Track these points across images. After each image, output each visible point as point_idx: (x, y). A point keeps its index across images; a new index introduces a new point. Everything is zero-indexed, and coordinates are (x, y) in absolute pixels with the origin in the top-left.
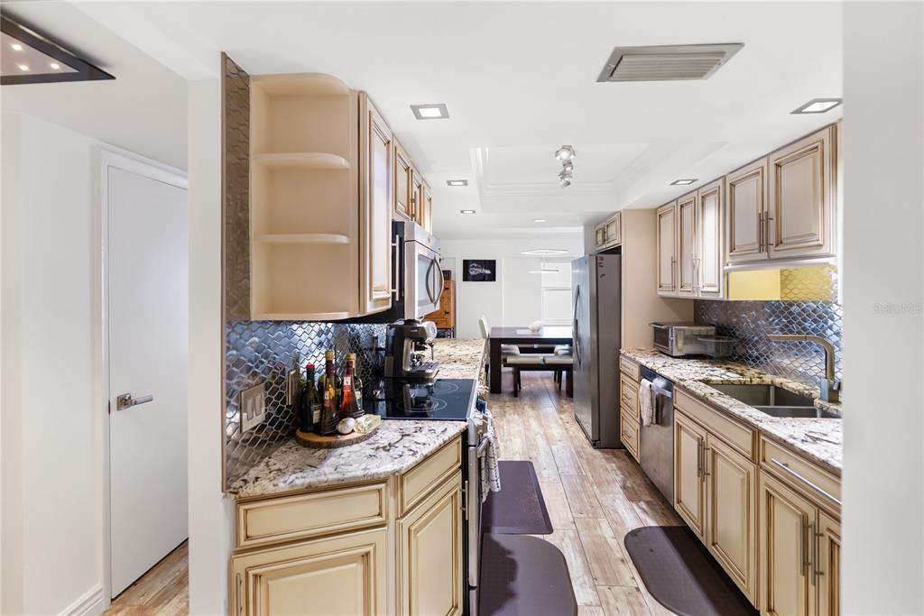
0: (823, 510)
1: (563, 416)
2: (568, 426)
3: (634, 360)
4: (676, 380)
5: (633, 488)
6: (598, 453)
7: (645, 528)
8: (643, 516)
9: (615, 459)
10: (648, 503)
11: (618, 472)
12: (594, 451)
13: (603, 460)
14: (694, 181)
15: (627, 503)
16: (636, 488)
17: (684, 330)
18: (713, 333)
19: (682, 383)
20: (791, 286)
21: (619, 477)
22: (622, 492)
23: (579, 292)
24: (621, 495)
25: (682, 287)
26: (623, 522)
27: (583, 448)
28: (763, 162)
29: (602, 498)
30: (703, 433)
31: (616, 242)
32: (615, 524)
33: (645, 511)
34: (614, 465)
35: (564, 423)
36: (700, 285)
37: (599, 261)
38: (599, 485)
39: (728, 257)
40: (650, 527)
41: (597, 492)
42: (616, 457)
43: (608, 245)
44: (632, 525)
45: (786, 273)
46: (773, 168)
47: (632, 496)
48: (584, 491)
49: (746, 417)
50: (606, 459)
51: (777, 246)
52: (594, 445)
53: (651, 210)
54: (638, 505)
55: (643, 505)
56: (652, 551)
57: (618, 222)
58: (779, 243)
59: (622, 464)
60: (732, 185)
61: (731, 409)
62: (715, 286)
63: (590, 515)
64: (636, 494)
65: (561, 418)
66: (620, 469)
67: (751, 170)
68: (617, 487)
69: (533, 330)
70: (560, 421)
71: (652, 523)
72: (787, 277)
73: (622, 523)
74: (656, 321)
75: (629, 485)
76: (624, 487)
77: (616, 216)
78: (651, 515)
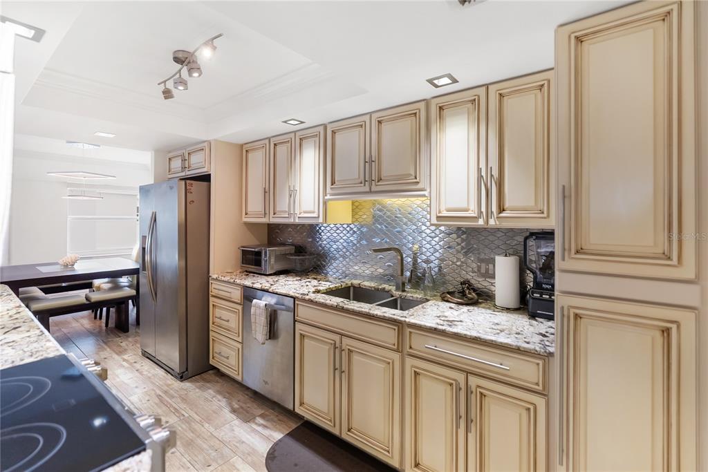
0: (470, 373)
1: (126, 357)
2: (138, 366)
3: (234, 283)
4: (297, 295)
5: (242, 408)
6: (187, 385)
7: (276, 444)
8: (267, 432)
9: (208, 385)
10: (262, 416)
11: (219, 397)
12: (182, 384)
13: (197, 390)
14: (302, 122)
15: (245, 425)
16: (244, 405)
17: (275, 250)
18: (293, 251)
19: (307, 297)
20: (360, 213)
21: (223, 403)
22: (235, 418)
23: (155, 220)
24: (236, 422)
25: (274, 214)
26: (253, 449)
27: (168, 385)
28: (367, 118)
29: (220, 434)
30: (337, 338)
31: (205, 170)
32: (248, 455)
33: (265, 427)
34: (210, 391)
35: (131, 364)
36: (297, 211)
37: (188, 187)
38: (208, 420)
39: (328, 190)
40: (280, 440)
41: (212, 429)
42: (208, 382)
43: (188, 173)
44: (264, 448)
45: (356, 204)
46: (374, 124)
47: (247, 418)
48: (198, 437)
49: (391, 316)
50: (199, 388)
51: (378, 182)
52: (181, 377)
53: (236, 145)
54: (256, 424)
55: (260, 420)
56: (296, 465)
57: (207, 150)
58: (380, 180)
59: (218, 387)
60: (334, 132)
61: (371, 312)
62: (314, 212)
63: (220, 461)
64: (247, 412)
65: (124, 360)
66: (219, 392)
67: (357, 123)
68: (227, 414)
69: (66, 266)
70: (124, 363)
71: (278, 436)
72: (357, 207)
73: (253, 452)
74: (244, 245)
75: (236, 406)
76: (234, 411)
77: (206, 144)
78: (271, 426)
